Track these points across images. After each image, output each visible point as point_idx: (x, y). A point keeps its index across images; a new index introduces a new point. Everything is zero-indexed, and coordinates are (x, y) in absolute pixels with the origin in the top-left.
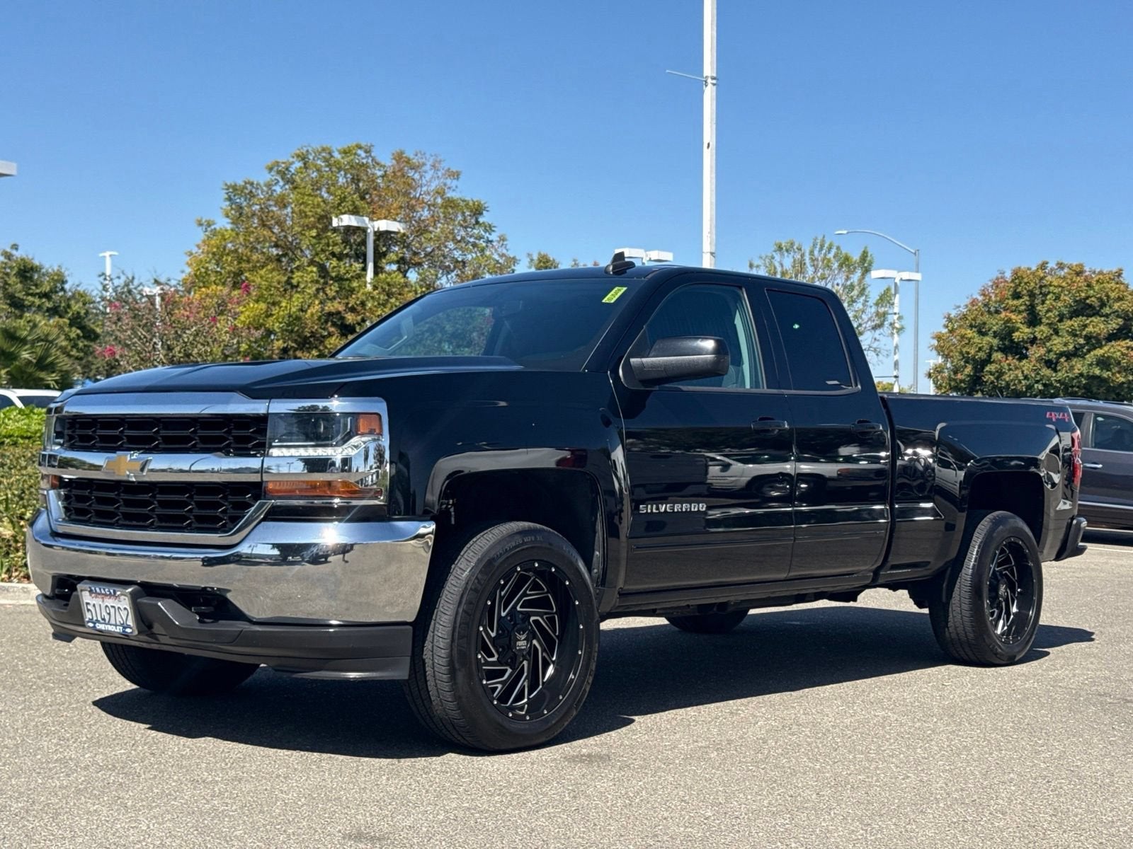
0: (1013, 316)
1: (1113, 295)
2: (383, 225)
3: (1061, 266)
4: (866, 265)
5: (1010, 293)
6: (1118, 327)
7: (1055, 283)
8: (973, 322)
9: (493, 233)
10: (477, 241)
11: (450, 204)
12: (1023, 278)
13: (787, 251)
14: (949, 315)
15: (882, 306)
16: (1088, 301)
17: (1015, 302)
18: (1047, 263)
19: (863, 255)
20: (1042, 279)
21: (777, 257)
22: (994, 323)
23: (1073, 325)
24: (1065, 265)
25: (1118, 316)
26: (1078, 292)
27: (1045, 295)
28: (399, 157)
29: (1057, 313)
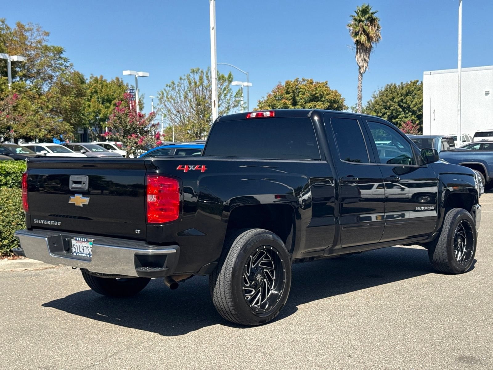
0: (287, 101)
1: (325, 93)
2: (15, 58)
3: (304, 80)
4: (230, 79)
5: (285, 92)
6: (327, 106)
7: (302, 88)
8: (270, 104)
9: (68, 63)
10: (61, 66)
11: (46, 48)
12: (290, 85)
13: (196, 72)
14: (260, 101)
15: (237, 97)
16: (316, 95)
17: (287, 96)
18: (298, 79)
19: (229, 75)
20: (297, 85)
21: (192, 75)
22: (279, 104)
23: (311, 105)
24: (305, 80)
25: (328, 102)
26: (312, 91)
27: (299, 92)
28: (19, 25)
29: (304, 100)
